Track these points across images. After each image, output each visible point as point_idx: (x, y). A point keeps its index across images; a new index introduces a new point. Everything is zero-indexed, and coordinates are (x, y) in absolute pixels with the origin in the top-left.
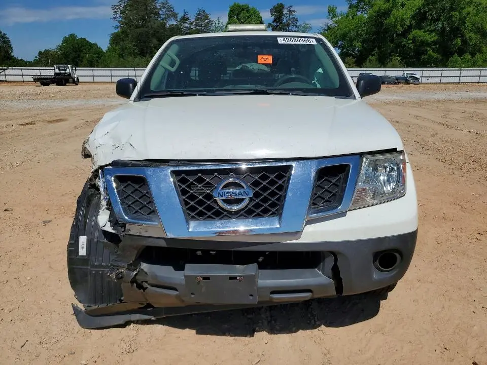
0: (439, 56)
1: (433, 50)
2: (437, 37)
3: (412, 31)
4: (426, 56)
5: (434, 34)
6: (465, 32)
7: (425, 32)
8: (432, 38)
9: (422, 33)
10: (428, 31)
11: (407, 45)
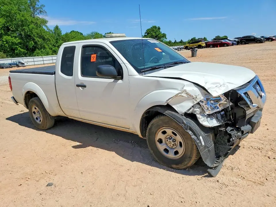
0: (25, 50)
1: (20, 47)
2: (20, 40)
3: (3, 37)
4: (18, 51)
5: (17, 38)
6: (35, 38)
7: (12, 37)
8: (17, 40)
9: (11, 38)
10: (13, 37)
11: (3, 45)
